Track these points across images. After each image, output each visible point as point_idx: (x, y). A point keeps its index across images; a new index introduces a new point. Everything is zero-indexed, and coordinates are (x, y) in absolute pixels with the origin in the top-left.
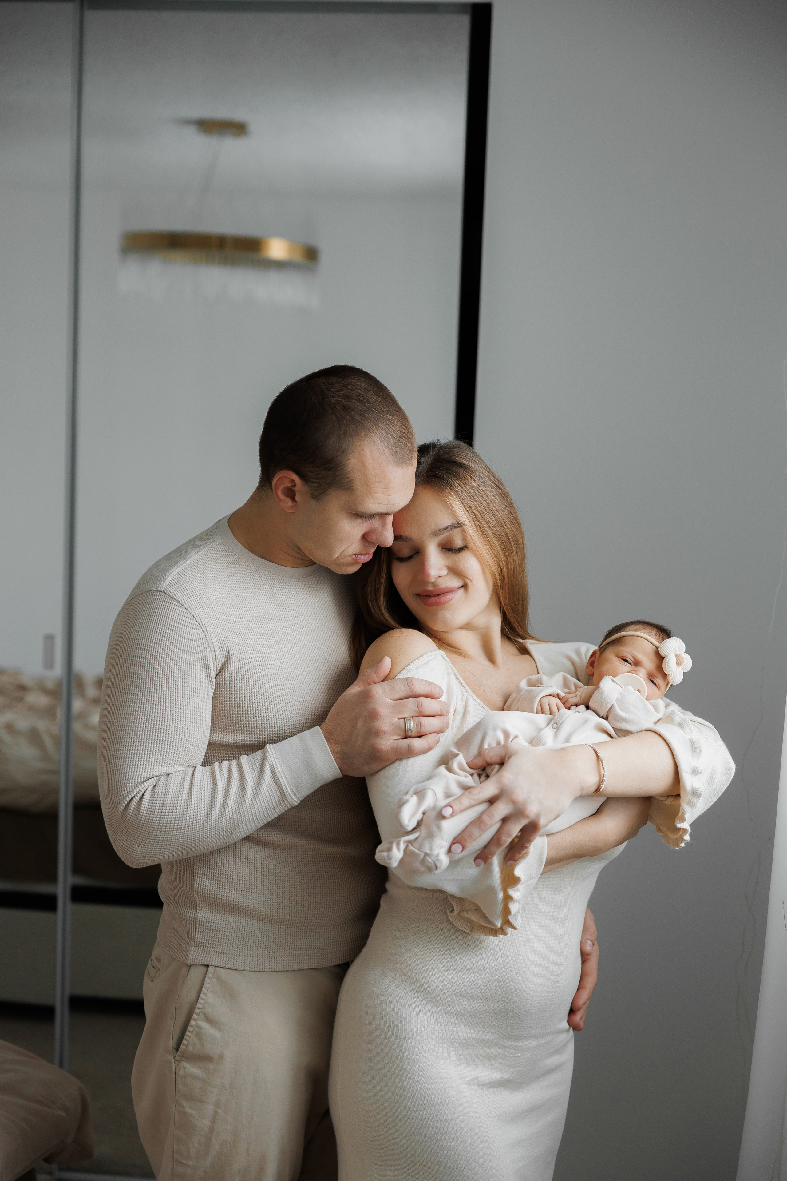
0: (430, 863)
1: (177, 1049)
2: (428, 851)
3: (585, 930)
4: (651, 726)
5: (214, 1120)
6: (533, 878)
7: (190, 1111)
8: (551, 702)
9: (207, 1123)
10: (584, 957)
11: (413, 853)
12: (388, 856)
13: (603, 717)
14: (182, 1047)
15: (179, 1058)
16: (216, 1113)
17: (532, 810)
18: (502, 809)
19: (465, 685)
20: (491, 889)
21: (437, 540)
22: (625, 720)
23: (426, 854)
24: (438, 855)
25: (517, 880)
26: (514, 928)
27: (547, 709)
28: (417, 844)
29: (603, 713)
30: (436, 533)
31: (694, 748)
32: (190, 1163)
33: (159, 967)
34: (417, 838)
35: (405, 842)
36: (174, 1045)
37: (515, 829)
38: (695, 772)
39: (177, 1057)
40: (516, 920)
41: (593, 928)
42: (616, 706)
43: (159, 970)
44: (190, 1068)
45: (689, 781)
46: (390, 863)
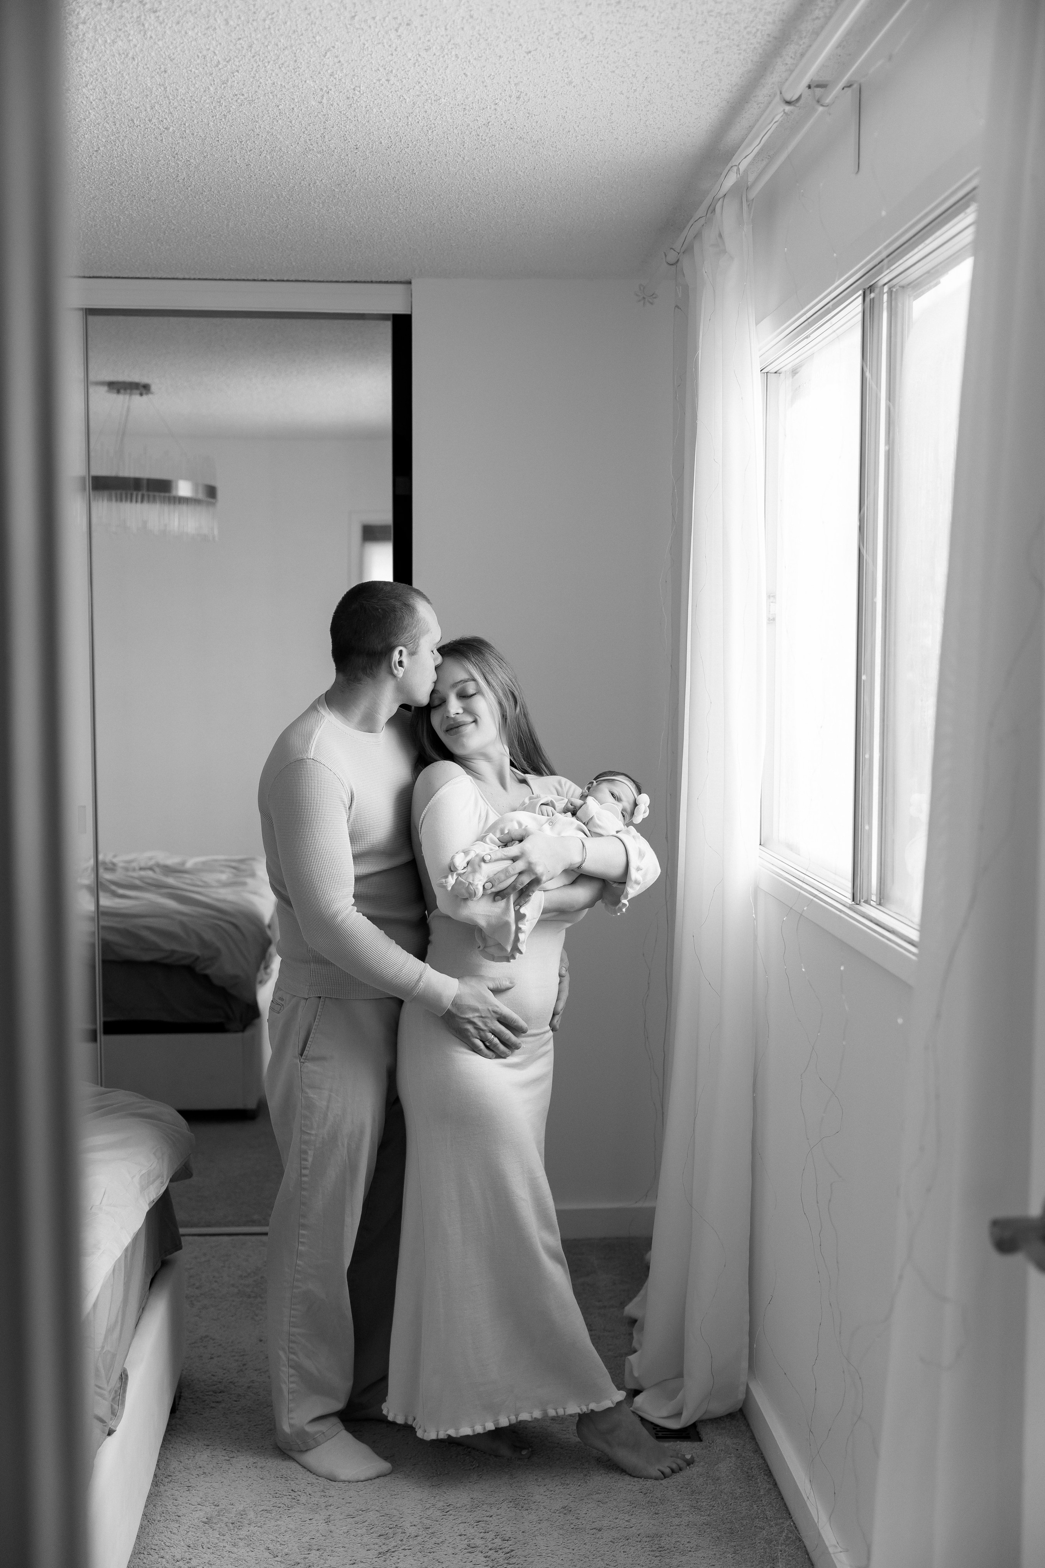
0: (472, 890)
1: (301, 1055)
2: (472, 882)
3: (562, 960)
4: (615, 834)
5: (329, 1101)
6: (535, 918)
7: (312, 1096)
8: (548, 810)
9: (325, 1103)
10: (561, 976)
11: (461, 882)
12: (445, 881)
13: (584, 824)
14: (305, 1052)
15: (303, 1061)
16: (330, 1096)
17: (539, 869)
18: (520, 865)
19: (486, 801)
20: (507, 924)
21: (455, 690)
22: (600, 827)
23: (470, 883)
24: (477, 885)
25: (524, 916)
26: (521, 953)
27: (545, 813)
28: (464, 877)
29: (585, 821)
30: (454, 685)
31: (641, 855)
32: (313, 1132)
33: (283, 1003)
34: (465, 873)
35: (457, 874)
36: (299, 1052)
37: (526, 880)
38: (638, 869)
39: (302, 1060)
40: (522, 947)
41: (566, 960)
42: (595, 817)
43: (283, 1005)
44: (310, 1066)
45: (634, 874)
46: (446, 886)
